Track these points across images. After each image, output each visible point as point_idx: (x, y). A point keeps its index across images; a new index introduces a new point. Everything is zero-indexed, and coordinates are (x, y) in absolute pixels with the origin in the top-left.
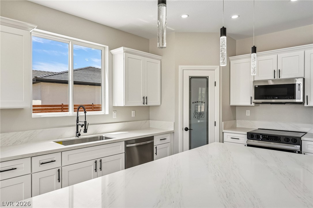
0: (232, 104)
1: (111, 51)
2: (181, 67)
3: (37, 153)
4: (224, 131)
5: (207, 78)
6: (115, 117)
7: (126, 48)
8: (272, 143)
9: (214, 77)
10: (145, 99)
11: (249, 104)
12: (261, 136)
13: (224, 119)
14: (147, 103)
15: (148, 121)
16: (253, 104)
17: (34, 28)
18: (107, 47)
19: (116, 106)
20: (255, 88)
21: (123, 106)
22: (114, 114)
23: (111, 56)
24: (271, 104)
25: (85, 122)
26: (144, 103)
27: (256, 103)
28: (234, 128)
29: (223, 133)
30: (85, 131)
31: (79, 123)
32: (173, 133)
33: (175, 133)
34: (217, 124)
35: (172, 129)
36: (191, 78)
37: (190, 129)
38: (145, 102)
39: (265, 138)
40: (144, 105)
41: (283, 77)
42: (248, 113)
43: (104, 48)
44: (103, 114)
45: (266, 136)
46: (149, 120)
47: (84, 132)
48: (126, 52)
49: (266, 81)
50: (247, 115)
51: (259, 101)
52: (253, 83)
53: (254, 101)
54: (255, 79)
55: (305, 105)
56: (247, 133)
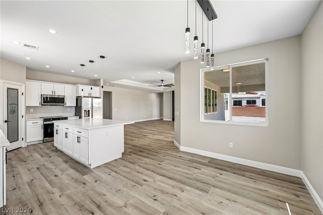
5: (17, 90)
8: (54, 121)
9: (22, 89)
12: (51, 119)
29: (26, 121)
36: (8, 89)
37: (8, 121)
45: (54, 119)
51: (45, 104)
52: (41, 95)
53: (43, 104)
54: (42, 94)
55: (65, 106)
56: (44, 119)
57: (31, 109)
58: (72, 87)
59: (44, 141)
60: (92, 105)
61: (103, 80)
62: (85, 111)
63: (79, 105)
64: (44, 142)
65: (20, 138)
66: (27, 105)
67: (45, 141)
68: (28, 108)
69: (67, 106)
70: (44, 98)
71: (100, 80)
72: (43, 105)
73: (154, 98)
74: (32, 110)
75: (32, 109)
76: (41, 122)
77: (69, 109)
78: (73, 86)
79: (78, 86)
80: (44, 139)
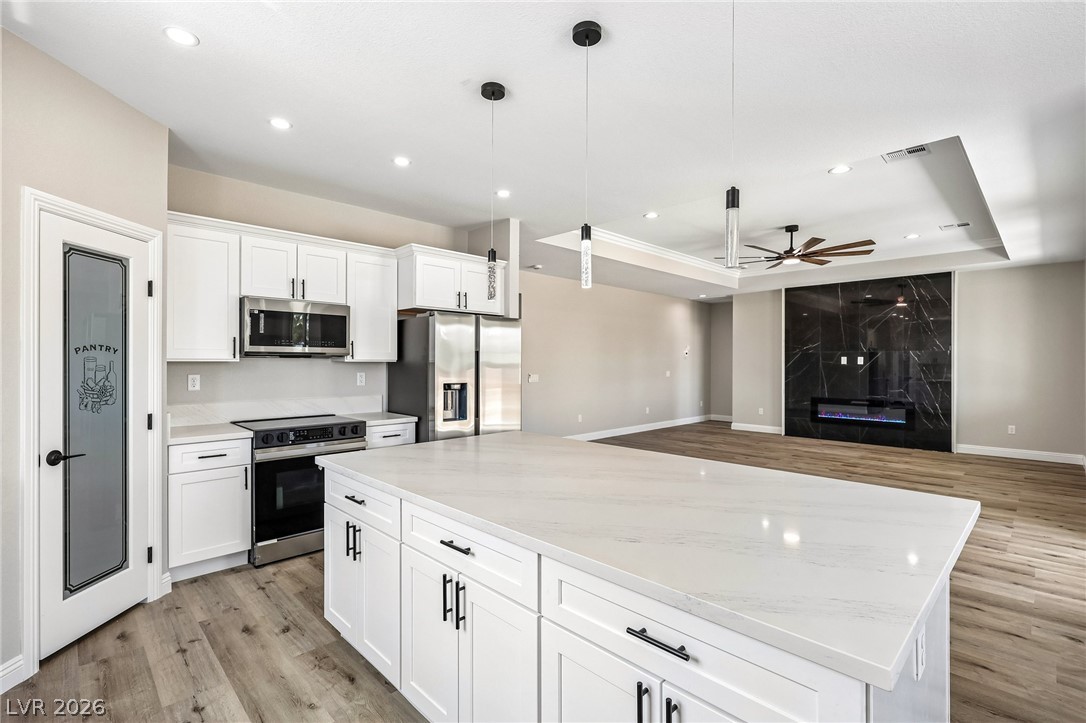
0: (170, 356)
2: (32, 196)
4: (171, 441)
5: (122, 264)
8: (308, 446)
12: (291, 434)
20: (252, 315)
24: (281, 357)
29: (169, 447)
34: (157, 421)
36: (69, 251)
37: (67, 457)
39: (300, 436)
45: (303, 431)
50: (190, 388)
51: (262, 349)
52: (242, 301)
53: (248, 348)
54: (244, 293)
55: (348, 359)
56: (256, 433)
57: (190, 377)
58: (375, 259)
59: (258, 556)
60: (477, 354)
61: (520, 223)
62: (447, 387)
63: (412, 354)
64: (253, 561)
65: (136, 552)
66: (172, 356)
67: (259, 558)
68: (176, 369)
69: (357, 358)
70: (254, 317)
71: (504, 223)
72: (248, 354)
73: (681, 322)
74: (195, 382)
75: (198, 377)
76: (239, 451)
77: (361, 378)
78: (383, 255)
79: (412, 254)
80: (253, 545)
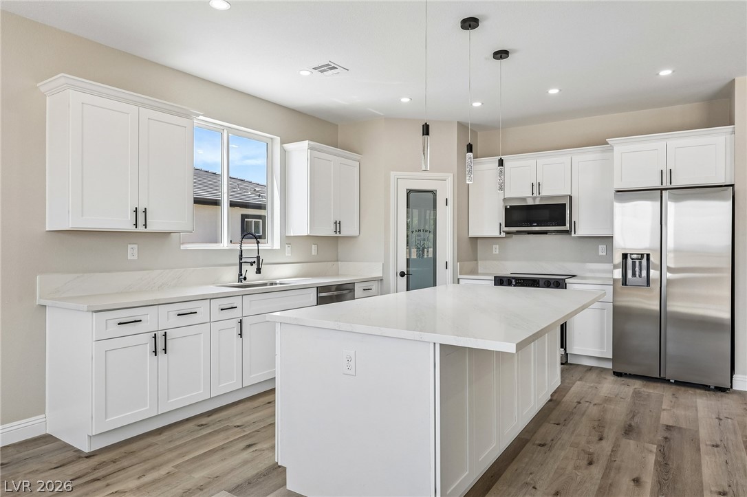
0: (471, 235)
1: (284, 145)
2: (394, 175)
3: (218, 293)
4: (460, 277)
5: (434, 193)
6: (288, 254)
7: (312, 143)
9: (446, 190)
10: (337, 224)
11: (497, 234)
12: (513, 280)
13: (460, 258)
14: (340, 232)
15: (336, 263)
16: (503, 235)
17: (198, 115)
18: (278, 139)
19: (292, 235)
20: (506, 209)
21: (307, 235)
22: (288, 249)
23: (284, 153)
24: (528, 233)
25: (258, 257)
26: (336, 232)
27: (507, 233)
28: (474, 272)
29: (459, 279)
30: (259, 271)
31: (243, 260)
32: (381, 280)
33: (384, 281)
34: (450, 265)
35: (379, 274)
36: (409, 192)
37: (407, 274)
38: (338, 230)
39: (519, 283)
40: (336, 235)
41: (544, 193)
42: (496, 249)
43: (272, 139)
44: (270, 248)
45: (520, 280)
46: (338, 261)
47: (257, 273)
48: (311, 148)
49: (524, 199)
50: (494, 252)
51: (512, 229)
52: (504, 201)
53: (504, 228)
54: (506, 196)
55: (572, 234)
57: (494, 246)
69: (579, 233)
75: (498, 246)
77: (602, 250)
